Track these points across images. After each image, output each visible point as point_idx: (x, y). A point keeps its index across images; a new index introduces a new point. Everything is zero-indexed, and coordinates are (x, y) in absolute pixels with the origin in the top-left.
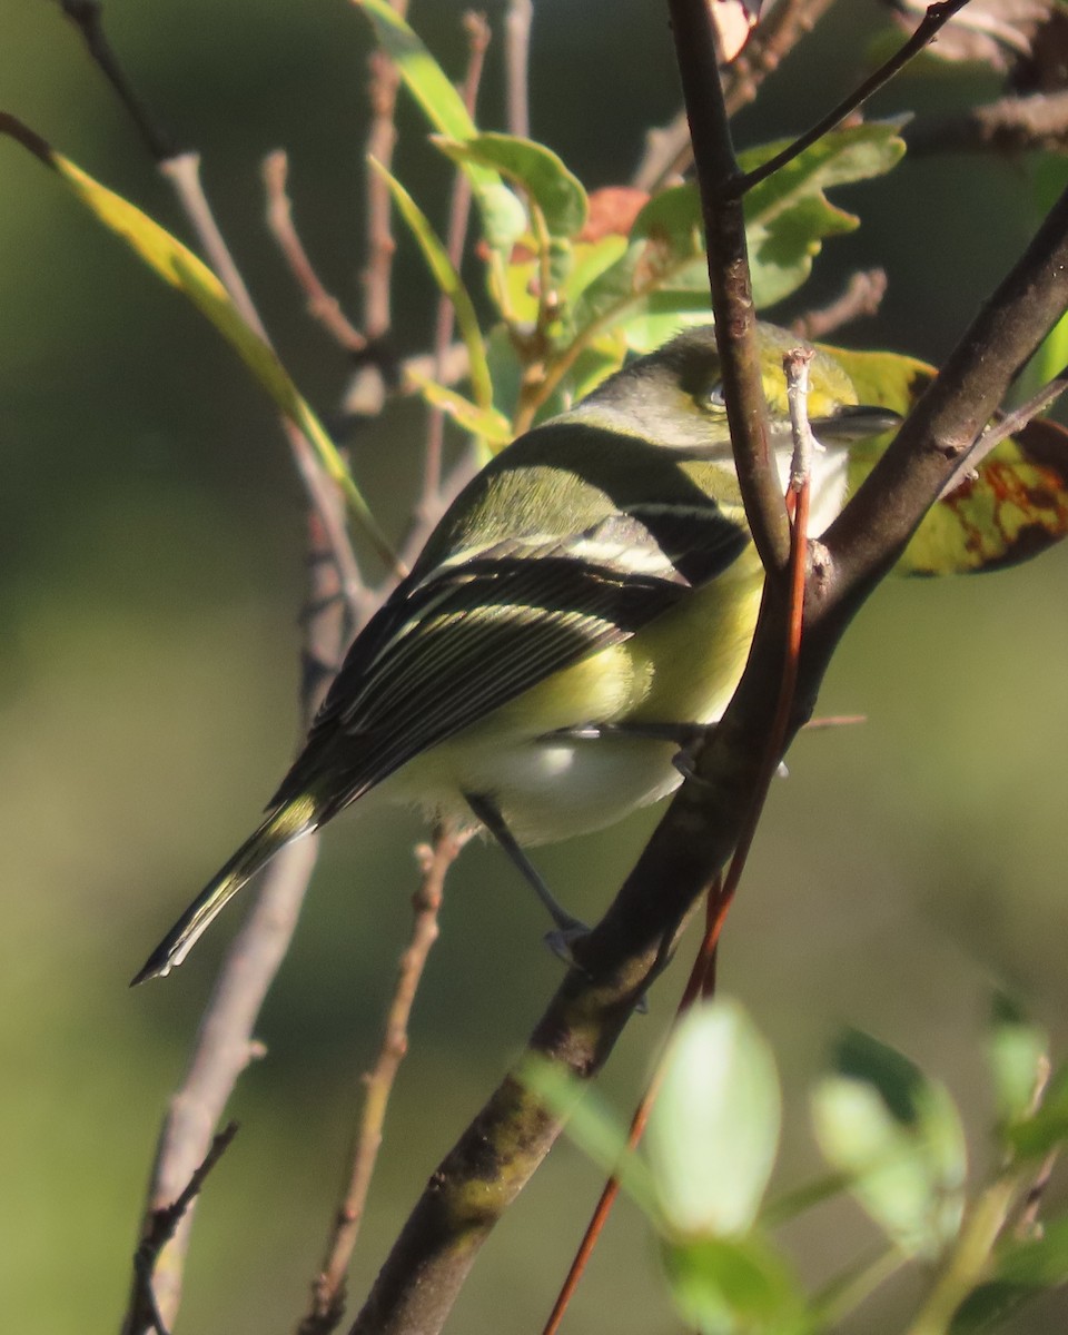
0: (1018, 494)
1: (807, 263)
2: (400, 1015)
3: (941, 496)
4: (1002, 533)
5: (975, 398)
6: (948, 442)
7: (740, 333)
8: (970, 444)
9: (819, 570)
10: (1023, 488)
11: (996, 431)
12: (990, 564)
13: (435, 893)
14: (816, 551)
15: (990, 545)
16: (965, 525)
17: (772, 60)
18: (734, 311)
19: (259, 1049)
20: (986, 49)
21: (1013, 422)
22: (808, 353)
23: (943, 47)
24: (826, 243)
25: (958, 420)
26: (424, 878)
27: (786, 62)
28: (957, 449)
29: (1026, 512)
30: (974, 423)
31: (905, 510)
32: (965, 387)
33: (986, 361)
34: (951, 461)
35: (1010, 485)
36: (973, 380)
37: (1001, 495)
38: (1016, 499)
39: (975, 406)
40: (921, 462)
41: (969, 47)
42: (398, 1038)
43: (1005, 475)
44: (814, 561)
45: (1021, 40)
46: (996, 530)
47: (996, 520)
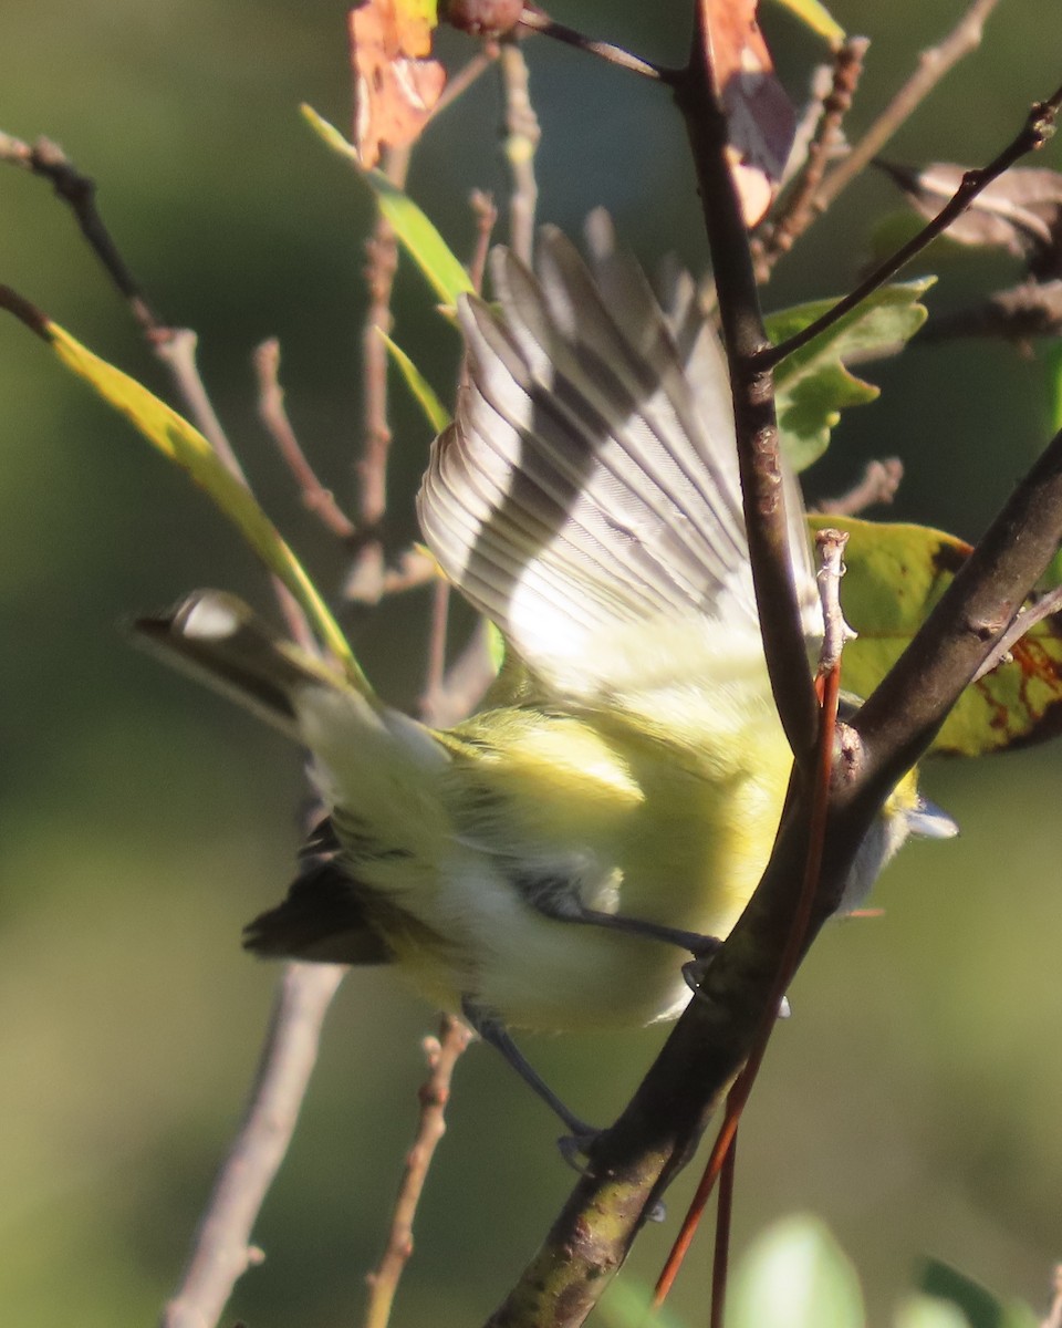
0: (1046, 669)
1: (826, 434)
2: (407, 1214)
3: (974, 680)
4: (1029, 708)
5: (1010, 579)
6: (982, 623)
7: (770, 510)
8: (1004, 626)
9: (848, 754)
10: (1050, 662)
11: (1031, 613)
12: (1017, 743)
13: (443, 1086)
14: (846, 734)
15: (1016, 723)
16: (990, 701)
17: (787, 240)
18: (764, 486)
19: (257, 1255)
20: (1003, 233)
21: (1049, 603)
22: (842, 535)
23: (961, 232)
24: (846, 414)
25: (993, 601)
26: (431, 1072)
27: (800, 242)
28: (992, 631)
29: (1053, 687)
30: (1008, 603)
31: (937, 693)
32: (1000, 567)
33: (1021, 541)
34: (985, 643)
35: (1037, 659)
36: (1009, 559)
37: (1028, 670)
38: (1042, 673)
39: (1011, 586)
40: (955, 643)
41: (985, 231)
42: (405, 1238)
43: (1033, 649)
44: (843, 744)
45: (1040, 225)
46: (1022, 707)
47: (1023, 696)
